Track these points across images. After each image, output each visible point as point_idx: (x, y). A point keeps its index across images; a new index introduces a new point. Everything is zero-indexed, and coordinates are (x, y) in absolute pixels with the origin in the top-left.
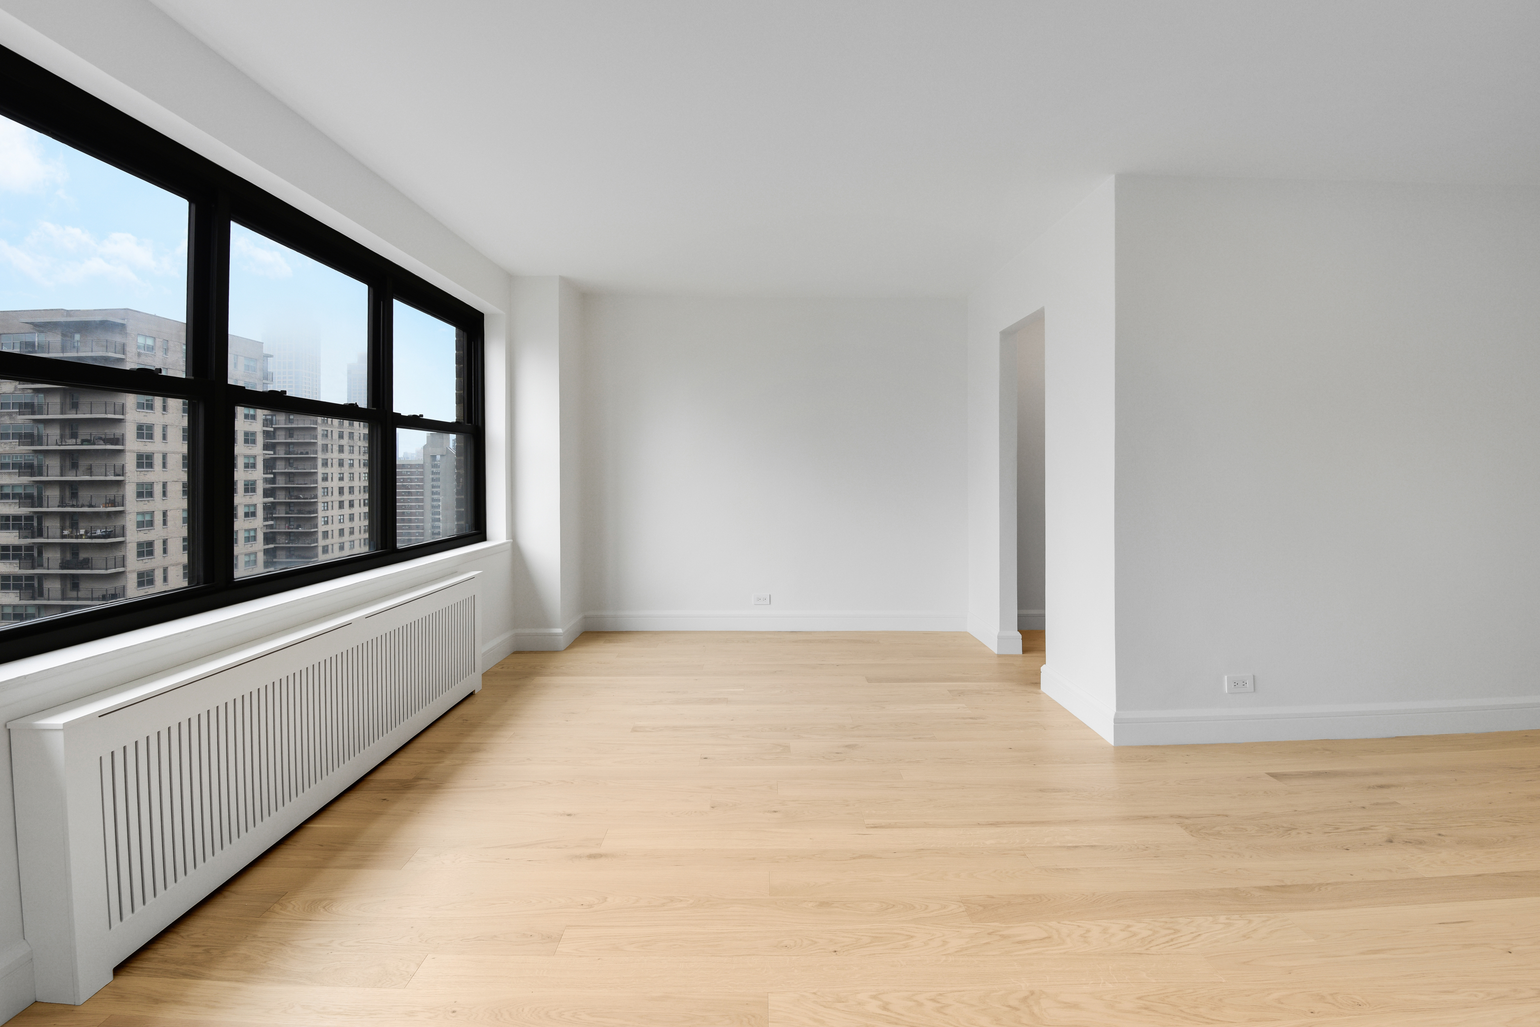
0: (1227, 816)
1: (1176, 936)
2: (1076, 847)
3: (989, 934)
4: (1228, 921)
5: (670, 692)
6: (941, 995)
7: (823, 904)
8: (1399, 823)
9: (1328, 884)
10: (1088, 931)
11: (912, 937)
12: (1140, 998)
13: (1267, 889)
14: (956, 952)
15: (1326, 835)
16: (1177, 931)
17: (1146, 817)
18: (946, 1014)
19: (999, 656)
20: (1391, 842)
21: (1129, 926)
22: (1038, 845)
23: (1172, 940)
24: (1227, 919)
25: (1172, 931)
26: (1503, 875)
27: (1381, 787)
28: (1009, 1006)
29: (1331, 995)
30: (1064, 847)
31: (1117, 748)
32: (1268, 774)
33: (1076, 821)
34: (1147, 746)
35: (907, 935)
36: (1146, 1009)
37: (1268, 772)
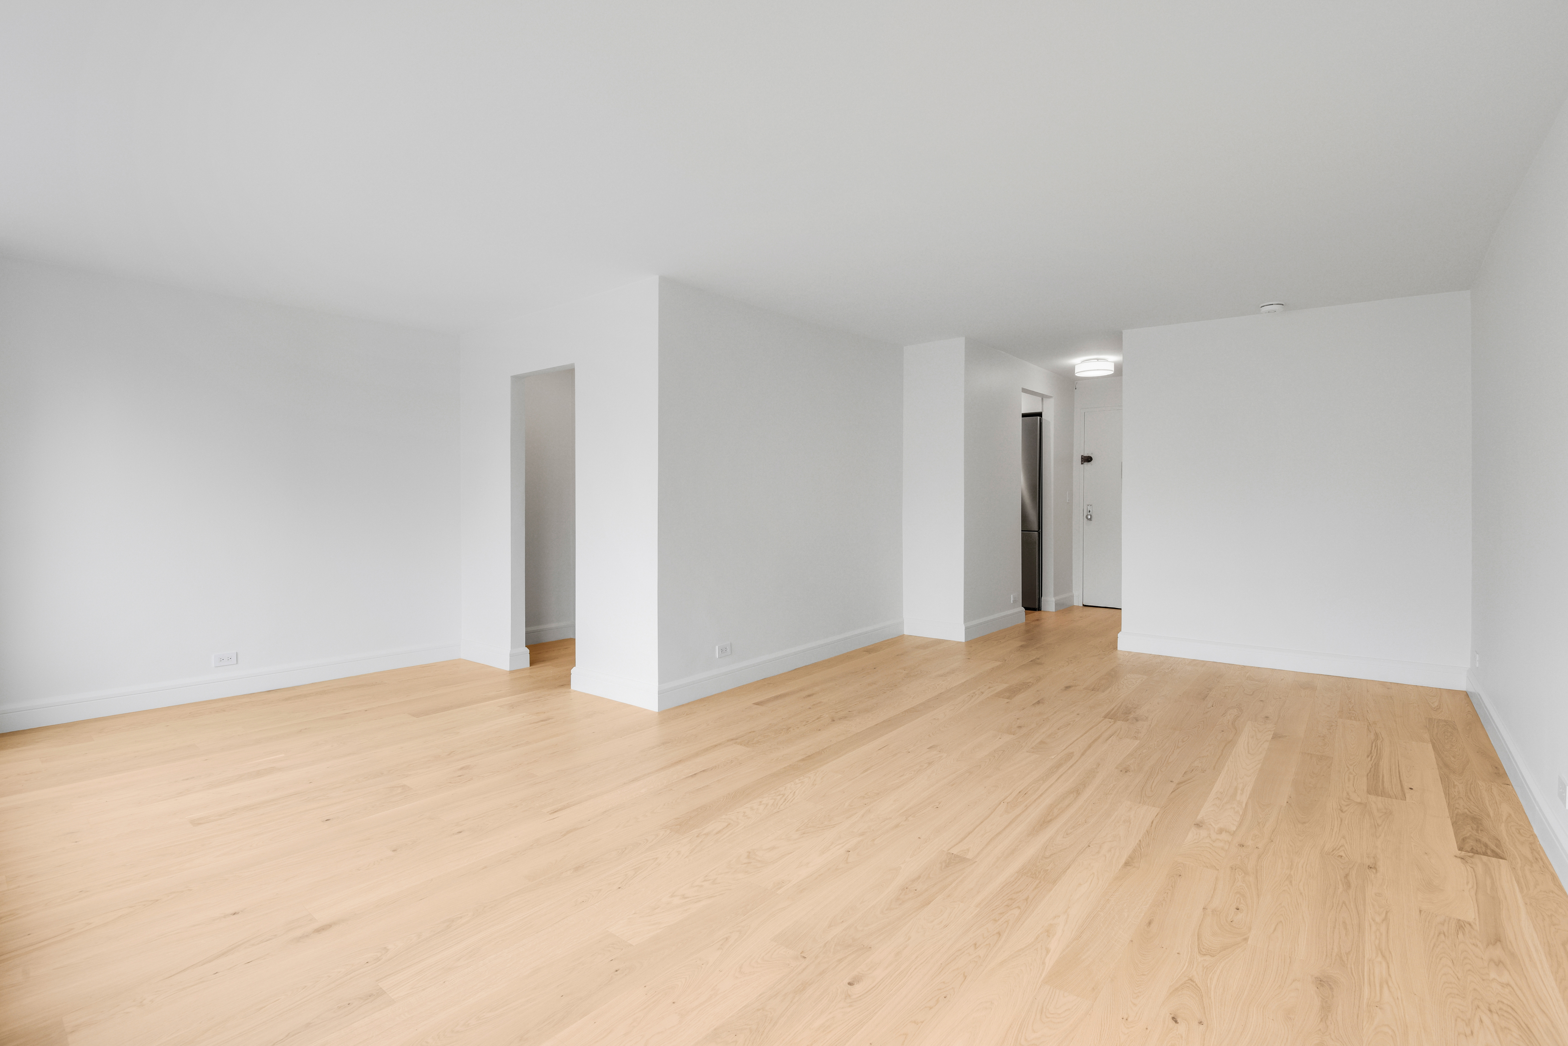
0: (754, 732)
1: (785, 797)
2: (695, 774)
3: (697, 836)
4: (800, 781)
5: (187, 779)
6: (706, 876)
7: (577, 869)
8: (830, 711)
9: (825, 749)
10: (744, 813)
11: (657, 858)
12: (797, 831)
13: (803, 760)
14: (690, 853)
15: (806, 726)
16: (784, 795)
17: (716, 746)
18: (720, 883)
19: (511, 672)
20: (834, 721)
21: (761, 802)
22: (674, 781)
23: (785, 799)
24: (799, 780)
25: (781, 796)
26: (884, 721)
27: (809, 696)
28: (745, 864)
29: (866, 794)
30: (689, 777)
31: (661, 713)
32: (754, 704)
33: (680, 761)
34: (677, 707)
35: (653, 859)
36: (804, 834)
37: (754, 702)
